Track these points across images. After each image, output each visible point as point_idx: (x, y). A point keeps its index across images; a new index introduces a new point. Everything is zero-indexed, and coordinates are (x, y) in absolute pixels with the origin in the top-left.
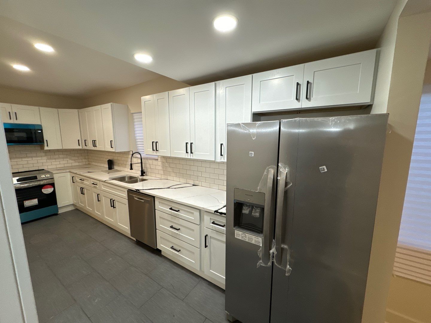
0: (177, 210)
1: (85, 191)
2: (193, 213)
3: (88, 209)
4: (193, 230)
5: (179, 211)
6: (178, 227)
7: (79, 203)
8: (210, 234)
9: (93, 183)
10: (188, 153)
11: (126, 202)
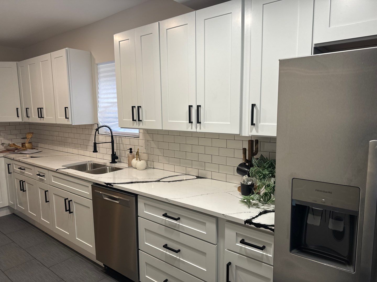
0: (176, 217)
1: (27, 186)
2: (204, 224)
3: (31, 214)
4: (204, 254)
5: (179, 219)
6: (176, 247)
7: (17, 204)
8: (237, 261)
9: (38, 173)
10: (192, 122)
11: (90, 203)
